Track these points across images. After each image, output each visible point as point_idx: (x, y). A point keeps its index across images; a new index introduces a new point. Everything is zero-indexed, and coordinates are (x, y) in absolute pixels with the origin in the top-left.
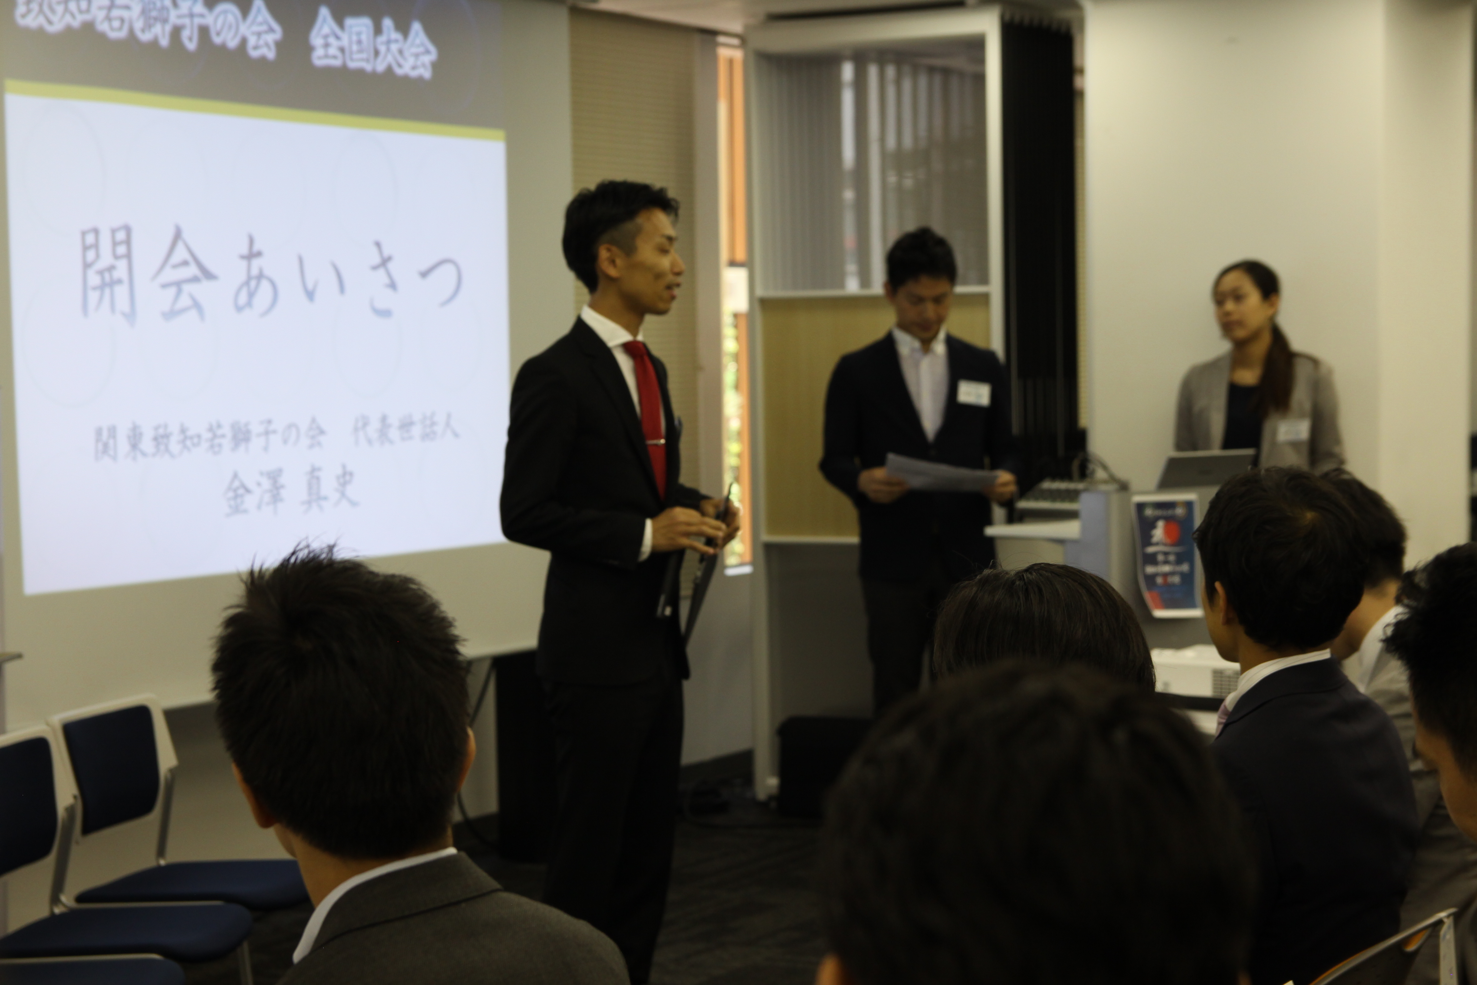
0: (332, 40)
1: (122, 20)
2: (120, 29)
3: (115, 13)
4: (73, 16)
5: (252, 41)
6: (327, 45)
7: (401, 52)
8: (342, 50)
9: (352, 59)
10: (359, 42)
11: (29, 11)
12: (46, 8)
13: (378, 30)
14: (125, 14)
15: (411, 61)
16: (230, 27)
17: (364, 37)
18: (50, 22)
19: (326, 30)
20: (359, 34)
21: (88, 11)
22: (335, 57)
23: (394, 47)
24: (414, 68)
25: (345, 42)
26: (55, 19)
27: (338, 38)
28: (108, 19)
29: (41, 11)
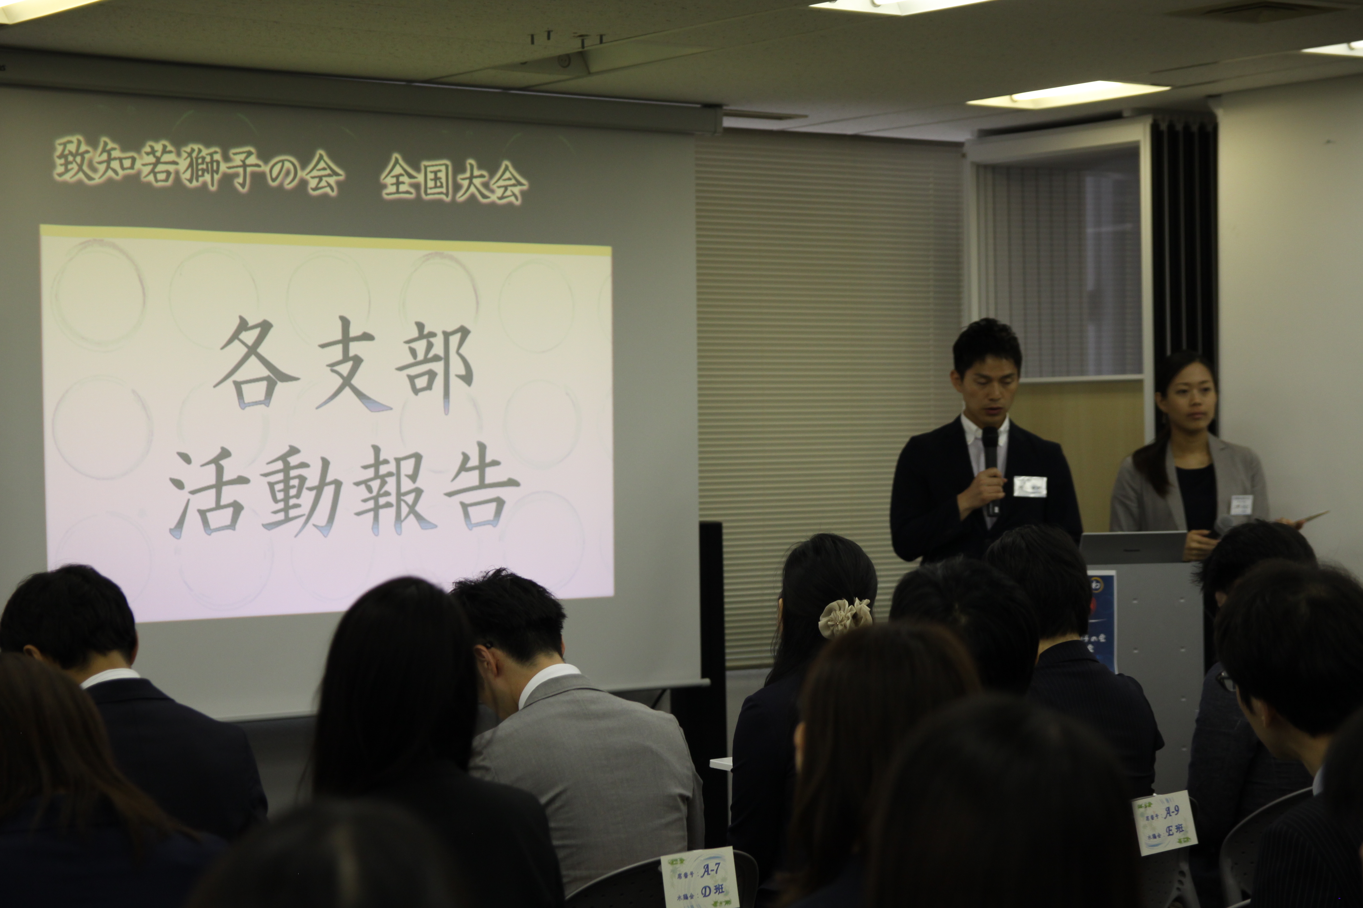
0: (405, 179)
1: (168, 173)
2: (166, 180)
3: (160, 168)
4: (115, 172)
5: (313, 183)
6: (398, 184)
7: (486, 185)
8: (416, 186)
9: (426, 194)
10: (436, 179)
11: (67, 171)
12: (85, 167)
13: (459, 168)
14: (171, 168)
15: (499, 192)
16: (288, 173)
17: (442, 175)
18: (90, 178)
19: (398, 170)
20: (435, 173)
21: (132, 167)
22: (408, 192)
23: (477, 182)
24: (501, 198)
25: (420, 178)
26: (96, 176)
27: (411, 176)
28: (153, 172)
29: (80, 169)
